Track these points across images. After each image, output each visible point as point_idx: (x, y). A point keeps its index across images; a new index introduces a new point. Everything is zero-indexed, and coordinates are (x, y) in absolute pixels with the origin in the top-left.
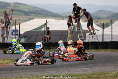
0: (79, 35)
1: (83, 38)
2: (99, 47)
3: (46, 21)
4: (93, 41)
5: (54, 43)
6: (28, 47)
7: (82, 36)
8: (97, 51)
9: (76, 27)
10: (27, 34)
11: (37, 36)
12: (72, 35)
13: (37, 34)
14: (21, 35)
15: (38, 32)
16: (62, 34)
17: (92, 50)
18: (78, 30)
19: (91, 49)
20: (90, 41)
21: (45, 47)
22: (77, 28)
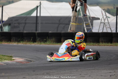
0: (85, 24)
1: (90, 27)
2: (114, 39)
3: (40, 2)
4: (105, 31)
5: (51, 33)
6: (14, 38)
7: (89, 25)
8: (112, 45)
9: (81, 12)
10: (12, 20)
11: (26, 23)
12: (76, 23)
13: (26, 20)
14: (4, 21)
15: (27, 18)
16: (59, 21)
17: (104, 44)
18: (84, 15)
19: (102, 42)
20: (101, 31)
21: (39, 39)
22: (83, 13)
